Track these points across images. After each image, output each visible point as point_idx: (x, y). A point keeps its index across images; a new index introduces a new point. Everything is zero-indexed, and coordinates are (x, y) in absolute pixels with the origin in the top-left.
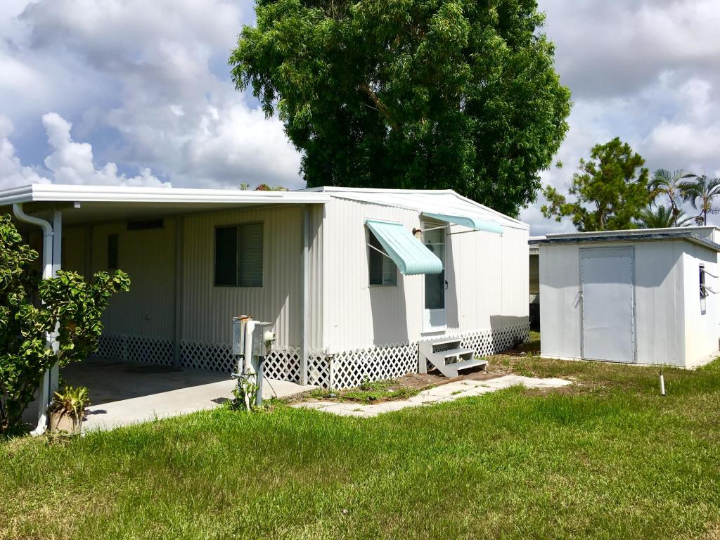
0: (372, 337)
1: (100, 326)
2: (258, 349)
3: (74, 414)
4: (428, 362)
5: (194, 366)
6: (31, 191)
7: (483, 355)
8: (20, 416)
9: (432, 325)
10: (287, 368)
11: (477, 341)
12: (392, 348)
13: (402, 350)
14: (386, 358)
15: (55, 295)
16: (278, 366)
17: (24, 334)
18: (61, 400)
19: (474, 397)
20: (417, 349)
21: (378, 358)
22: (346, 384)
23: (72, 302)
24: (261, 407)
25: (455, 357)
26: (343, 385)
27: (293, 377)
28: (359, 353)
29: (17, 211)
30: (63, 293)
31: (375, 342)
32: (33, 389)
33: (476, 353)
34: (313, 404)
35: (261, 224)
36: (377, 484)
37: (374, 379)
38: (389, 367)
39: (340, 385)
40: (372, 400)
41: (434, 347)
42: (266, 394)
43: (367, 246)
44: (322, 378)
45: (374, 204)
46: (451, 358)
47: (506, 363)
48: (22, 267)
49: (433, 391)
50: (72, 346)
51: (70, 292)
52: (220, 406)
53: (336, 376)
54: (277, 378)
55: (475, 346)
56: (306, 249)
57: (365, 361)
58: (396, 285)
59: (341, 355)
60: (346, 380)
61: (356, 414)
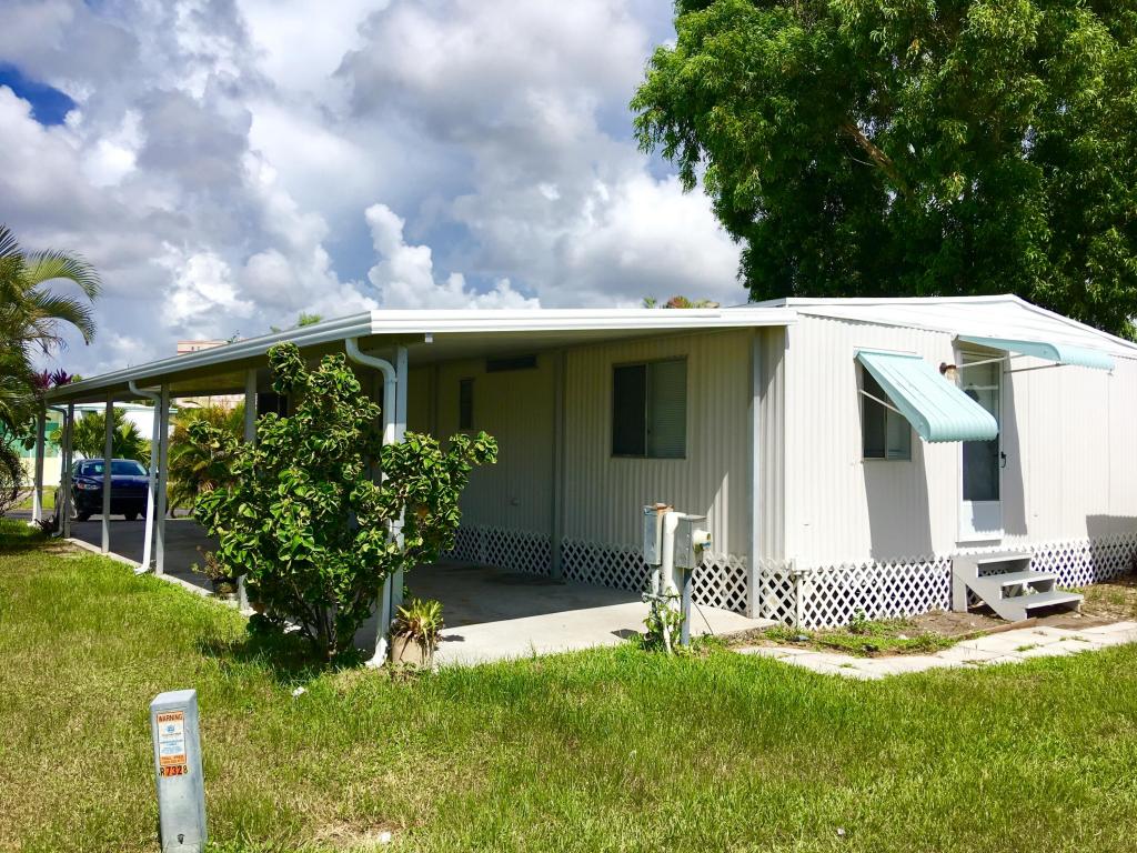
0: (869, 546)
1: (457, 514)
2: (683, 558)
3: (424, 640)
4: (970, 592)
5: (581, 578)
6: (369, 320)
7: (1072, 584)
8: (351, 638)
9: (976, 530)
10: (725, 588)
11: (1062, 559)
12: (903, 565)
13: (922, 569)
14: (893, 582)
15: (402, 467)
16: (711, 584)
17: (361, 521)
18: (406, 619)
19: (1059, 658)
20: (948, 568)
21: (880, 581)
22: (824, 621)
23: (424, 477)
24: (687, 648)
25: (1020, 587)
26: (819, 622)
27: (736, 604)
28: (847, 570)
29: (352, 349)
30: (412, 465)
31: (874, 554)
32: (369, 600)
33: (1059, 581)
34: (772, 651)
35: (682, 360)
36: (894, 791)
37: (873, 616)
38: (898, 597)
39: (813, 622)
40: (871, 651)
41: (980, 566)
42: (695, 628)
43: (859, 393)
44: (784, 607)
45: (871, 323)
46: (1011, 587)
47: (1118, 601)
48: (359, 427)
49: (982, 642)
50: (420, 542)
51: (422, 464)
52: (625, 641)
53: (808, 607)
54: (709, 603)
55: (1058, 568)
56: (757, 399)
57: (857, 585)
58: (909, 458)
59: (815, 573)
60: (824, 613)
61: (846, 673)
